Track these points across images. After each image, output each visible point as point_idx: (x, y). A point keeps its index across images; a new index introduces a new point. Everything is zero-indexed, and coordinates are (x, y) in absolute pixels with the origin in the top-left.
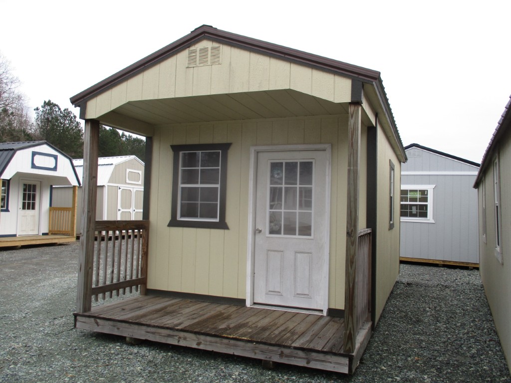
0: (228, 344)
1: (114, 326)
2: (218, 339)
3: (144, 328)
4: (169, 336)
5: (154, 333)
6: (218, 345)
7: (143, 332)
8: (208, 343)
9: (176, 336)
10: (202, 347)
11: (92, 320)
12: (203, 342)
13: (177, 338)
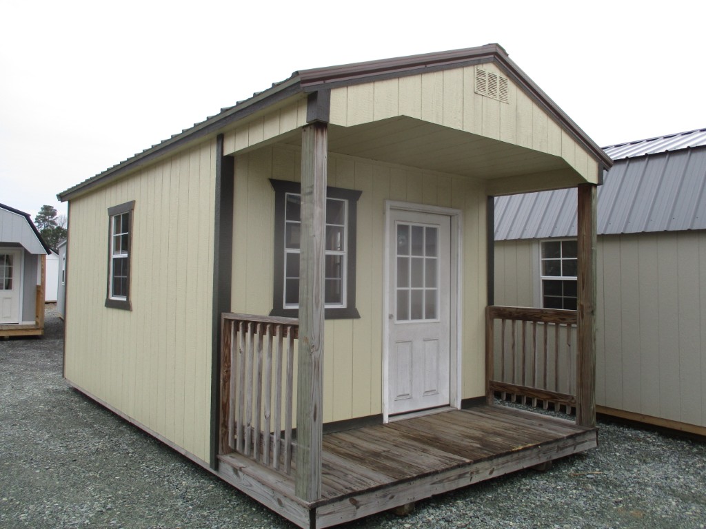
0: (518, 459)
1: (385, 496)
2: (508, 458)
3: (429, 479)
4: (460, 476)
5: (441, 482)
6: (510, 464)
7: (428, 486)
8: (500, 467)
9: (467, 473)
10: (495, 475)
11: (347, 501)
12: (495, 468)
13: (468, 475)
